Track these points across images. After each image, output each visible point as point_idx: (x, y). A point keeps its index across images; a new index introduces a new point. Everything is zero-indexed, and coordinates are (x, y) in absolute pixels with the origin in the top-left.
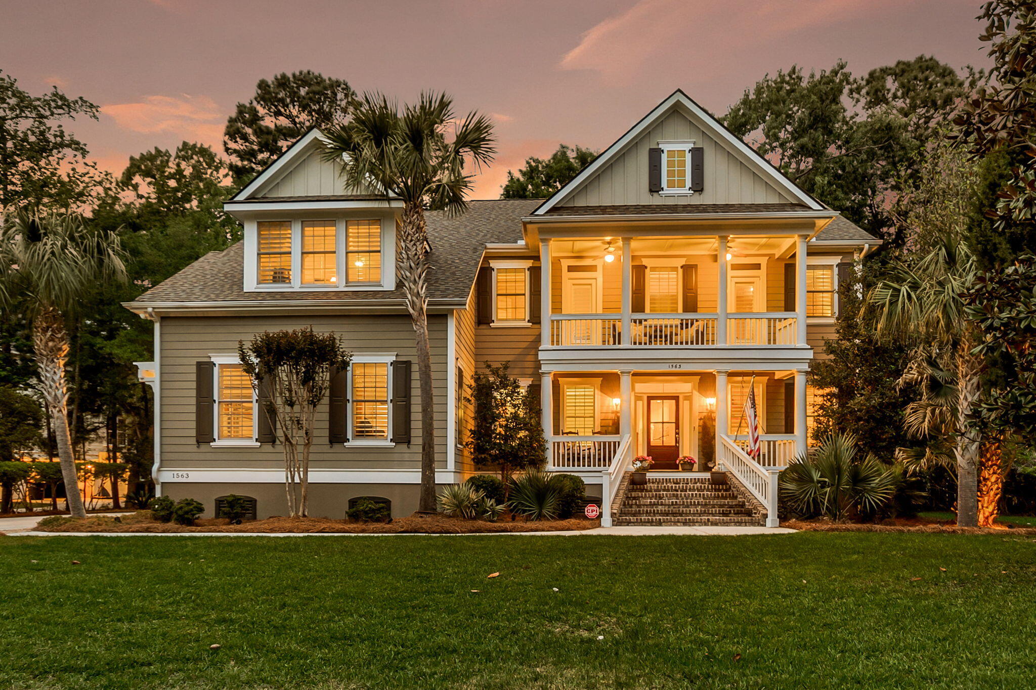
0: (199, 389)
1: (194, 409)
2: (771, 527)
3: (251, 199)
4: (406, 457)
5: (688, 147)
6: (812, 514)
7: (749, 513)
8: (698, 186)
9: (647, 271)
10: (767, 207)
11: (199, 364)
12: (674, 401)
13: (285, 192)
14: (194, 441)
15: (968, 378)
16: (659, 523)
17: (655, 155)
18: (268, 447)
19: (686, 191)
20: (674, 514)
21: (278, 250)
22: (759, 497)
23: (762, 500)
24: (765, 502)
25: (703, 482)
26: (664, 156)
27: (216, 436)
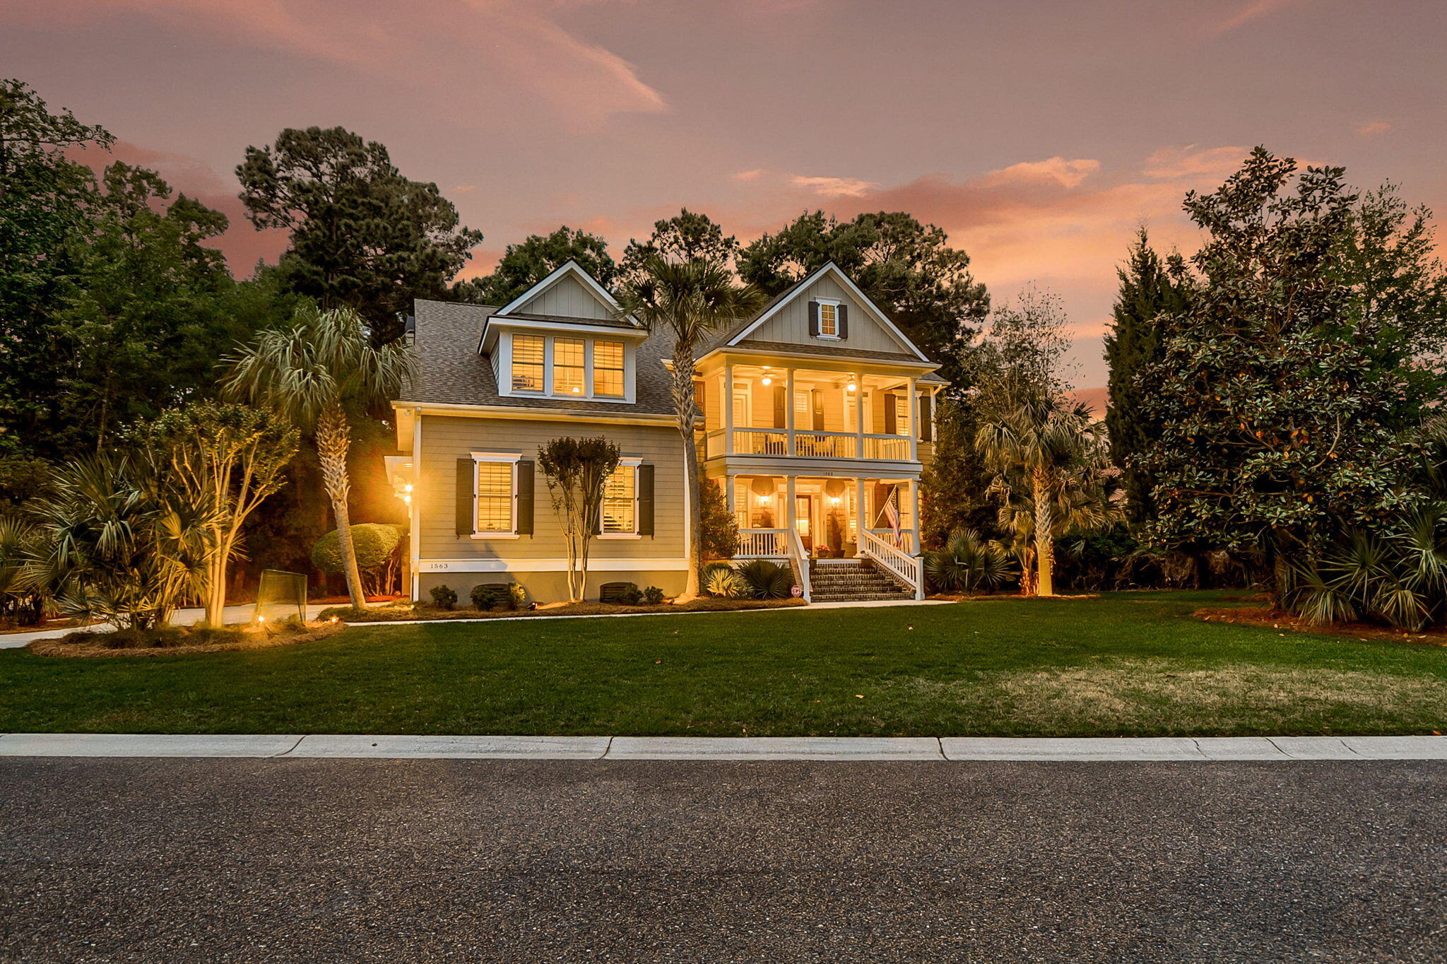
0: (459, 484)
1: (454, 502)
2: (919, 601)
3: (511, 315)
4: (649, 548)
5: (836, 304)
6: (950, 589)
7: (899, 590)
8: (844, 334)
11: (459, 461)
12: (807, 500)
13: (538, 311)
14: (454, 533)
15: (1042, 493)
16: (842, 600)
17: (813, 307)
18: (526, 539)
19: (835, 337)
20: (848, 592)
21: (531, 361)
22: (905, 577)
23: (909, 580)
24: (912, 582)
25: (854, 566)
26: (820, 309)
27: (475, 528)
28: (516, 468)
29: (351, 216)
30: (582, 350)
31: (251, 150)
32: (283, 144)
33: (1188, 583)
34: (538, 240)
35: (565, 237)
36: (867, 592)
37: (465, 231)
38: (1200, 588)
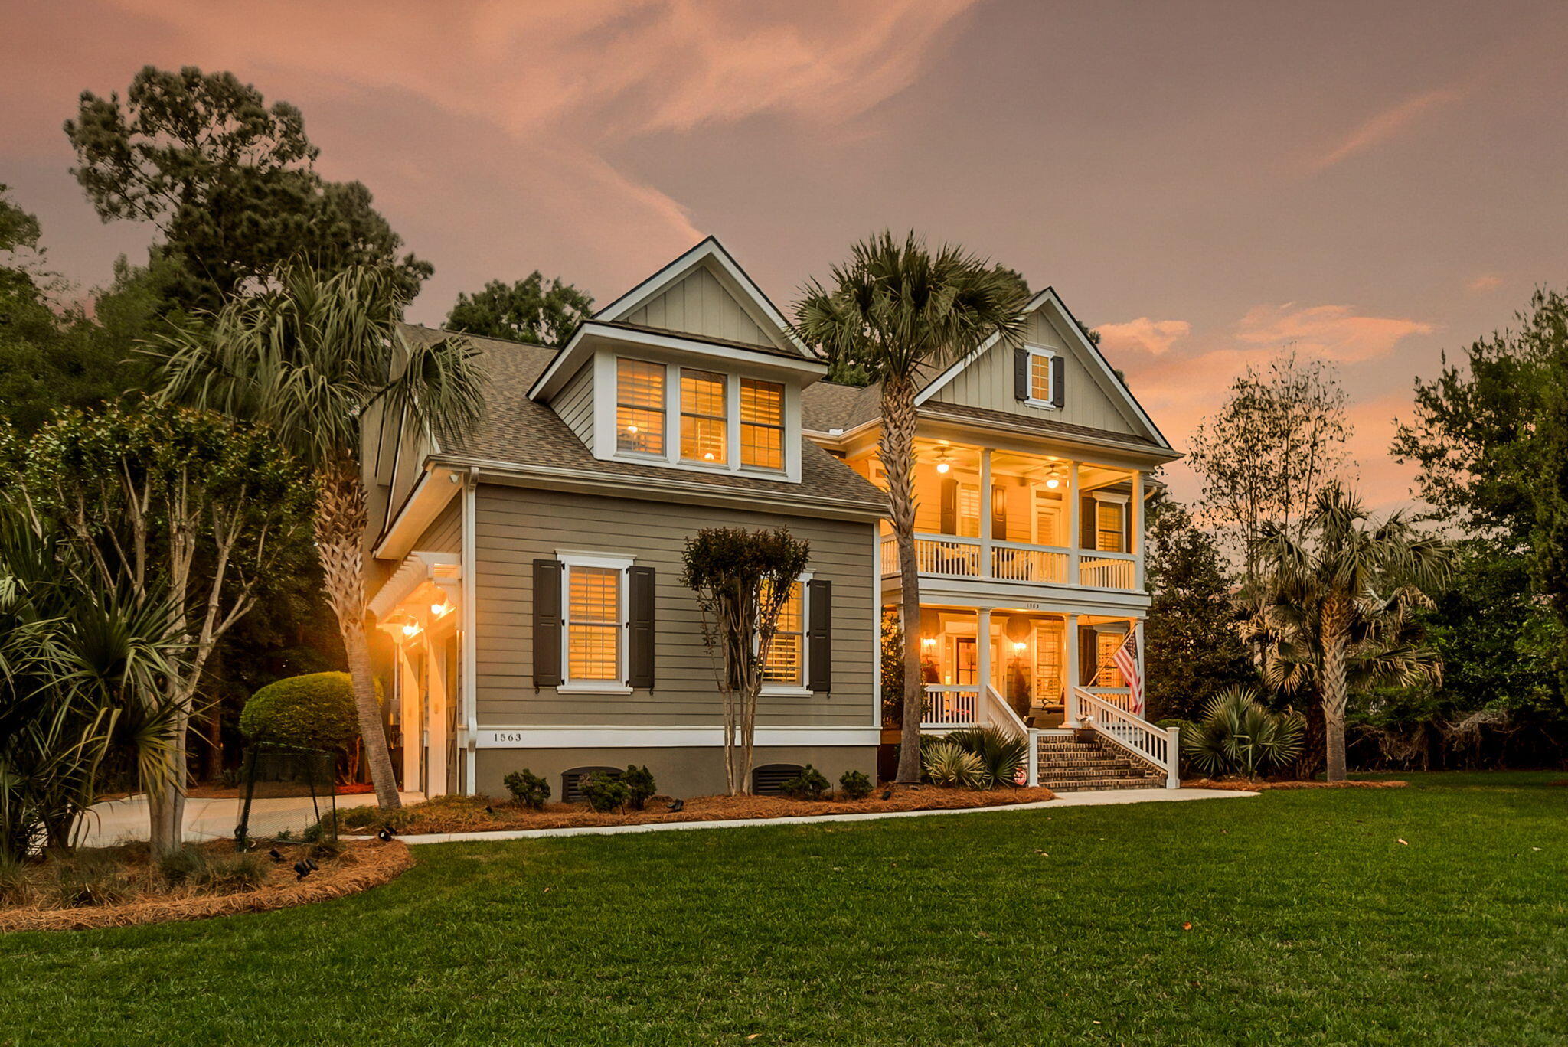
0: (537, 602)
1: (529, 633)
2: (1172, 792)
4: (825, 710)
5: (1050, 354)
7: (1142, 774)
8: (1059, 401)
9: (959, 487)
10: (1106, 434)
11: (537, 564)
14: (530, 682)
15: (1337, 637)
17: (1021, 357)
18: (643, 694)
19: (1048, 405)
20: (1079, 777)
21: (645, 404)
22: (1149, 757)
23: (1155, 760)
24: (1161, 763)
25: (1065, 739)
26: (1029, 359)
27: (565, 676)
28: (626, 578)
29: (254, 208)
30: (720, 391)
31: (87, 97)
32: (141, 90)
33: (1416, 764)
34: (502, 287)
35: (536, 286)
36: (1101, 777)
37: (410, 260)
38: (1430, 769)
